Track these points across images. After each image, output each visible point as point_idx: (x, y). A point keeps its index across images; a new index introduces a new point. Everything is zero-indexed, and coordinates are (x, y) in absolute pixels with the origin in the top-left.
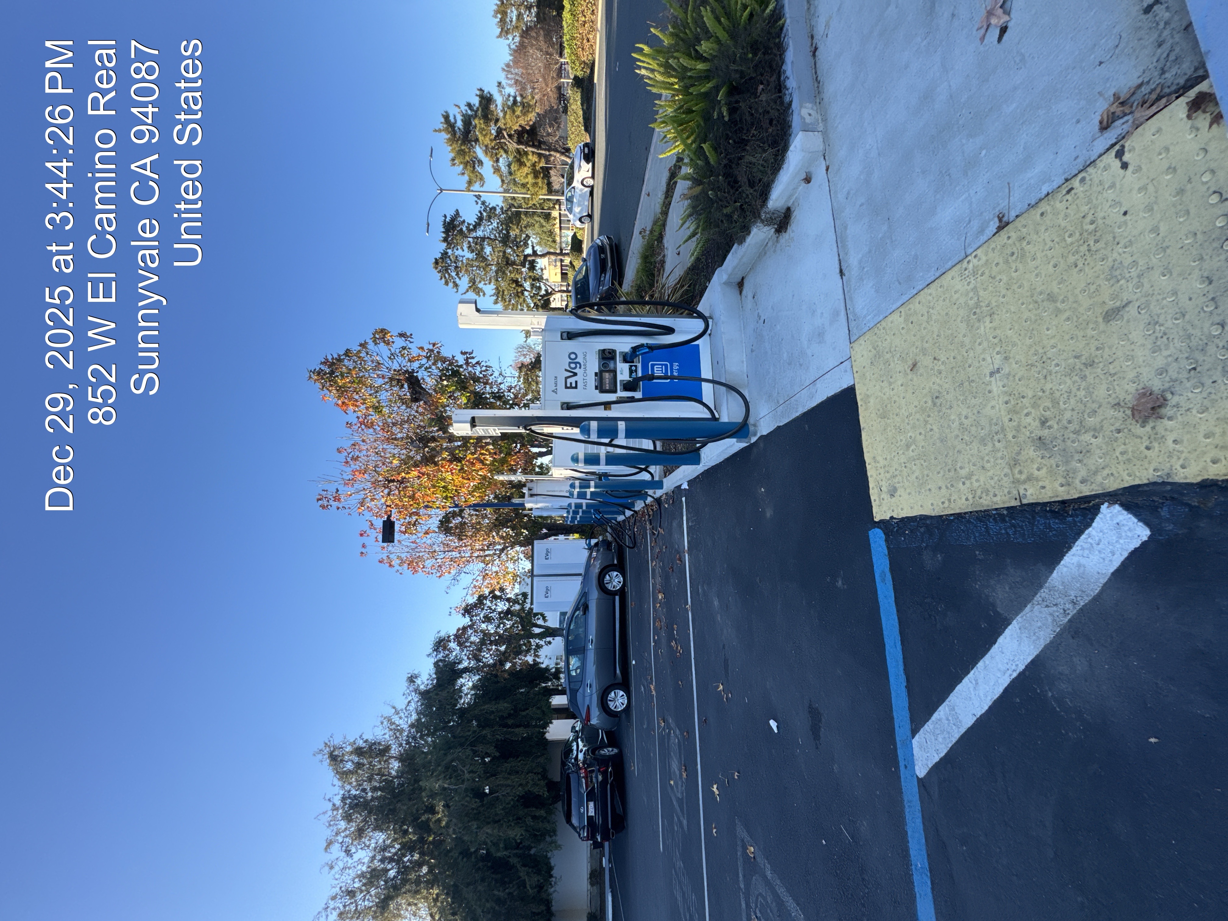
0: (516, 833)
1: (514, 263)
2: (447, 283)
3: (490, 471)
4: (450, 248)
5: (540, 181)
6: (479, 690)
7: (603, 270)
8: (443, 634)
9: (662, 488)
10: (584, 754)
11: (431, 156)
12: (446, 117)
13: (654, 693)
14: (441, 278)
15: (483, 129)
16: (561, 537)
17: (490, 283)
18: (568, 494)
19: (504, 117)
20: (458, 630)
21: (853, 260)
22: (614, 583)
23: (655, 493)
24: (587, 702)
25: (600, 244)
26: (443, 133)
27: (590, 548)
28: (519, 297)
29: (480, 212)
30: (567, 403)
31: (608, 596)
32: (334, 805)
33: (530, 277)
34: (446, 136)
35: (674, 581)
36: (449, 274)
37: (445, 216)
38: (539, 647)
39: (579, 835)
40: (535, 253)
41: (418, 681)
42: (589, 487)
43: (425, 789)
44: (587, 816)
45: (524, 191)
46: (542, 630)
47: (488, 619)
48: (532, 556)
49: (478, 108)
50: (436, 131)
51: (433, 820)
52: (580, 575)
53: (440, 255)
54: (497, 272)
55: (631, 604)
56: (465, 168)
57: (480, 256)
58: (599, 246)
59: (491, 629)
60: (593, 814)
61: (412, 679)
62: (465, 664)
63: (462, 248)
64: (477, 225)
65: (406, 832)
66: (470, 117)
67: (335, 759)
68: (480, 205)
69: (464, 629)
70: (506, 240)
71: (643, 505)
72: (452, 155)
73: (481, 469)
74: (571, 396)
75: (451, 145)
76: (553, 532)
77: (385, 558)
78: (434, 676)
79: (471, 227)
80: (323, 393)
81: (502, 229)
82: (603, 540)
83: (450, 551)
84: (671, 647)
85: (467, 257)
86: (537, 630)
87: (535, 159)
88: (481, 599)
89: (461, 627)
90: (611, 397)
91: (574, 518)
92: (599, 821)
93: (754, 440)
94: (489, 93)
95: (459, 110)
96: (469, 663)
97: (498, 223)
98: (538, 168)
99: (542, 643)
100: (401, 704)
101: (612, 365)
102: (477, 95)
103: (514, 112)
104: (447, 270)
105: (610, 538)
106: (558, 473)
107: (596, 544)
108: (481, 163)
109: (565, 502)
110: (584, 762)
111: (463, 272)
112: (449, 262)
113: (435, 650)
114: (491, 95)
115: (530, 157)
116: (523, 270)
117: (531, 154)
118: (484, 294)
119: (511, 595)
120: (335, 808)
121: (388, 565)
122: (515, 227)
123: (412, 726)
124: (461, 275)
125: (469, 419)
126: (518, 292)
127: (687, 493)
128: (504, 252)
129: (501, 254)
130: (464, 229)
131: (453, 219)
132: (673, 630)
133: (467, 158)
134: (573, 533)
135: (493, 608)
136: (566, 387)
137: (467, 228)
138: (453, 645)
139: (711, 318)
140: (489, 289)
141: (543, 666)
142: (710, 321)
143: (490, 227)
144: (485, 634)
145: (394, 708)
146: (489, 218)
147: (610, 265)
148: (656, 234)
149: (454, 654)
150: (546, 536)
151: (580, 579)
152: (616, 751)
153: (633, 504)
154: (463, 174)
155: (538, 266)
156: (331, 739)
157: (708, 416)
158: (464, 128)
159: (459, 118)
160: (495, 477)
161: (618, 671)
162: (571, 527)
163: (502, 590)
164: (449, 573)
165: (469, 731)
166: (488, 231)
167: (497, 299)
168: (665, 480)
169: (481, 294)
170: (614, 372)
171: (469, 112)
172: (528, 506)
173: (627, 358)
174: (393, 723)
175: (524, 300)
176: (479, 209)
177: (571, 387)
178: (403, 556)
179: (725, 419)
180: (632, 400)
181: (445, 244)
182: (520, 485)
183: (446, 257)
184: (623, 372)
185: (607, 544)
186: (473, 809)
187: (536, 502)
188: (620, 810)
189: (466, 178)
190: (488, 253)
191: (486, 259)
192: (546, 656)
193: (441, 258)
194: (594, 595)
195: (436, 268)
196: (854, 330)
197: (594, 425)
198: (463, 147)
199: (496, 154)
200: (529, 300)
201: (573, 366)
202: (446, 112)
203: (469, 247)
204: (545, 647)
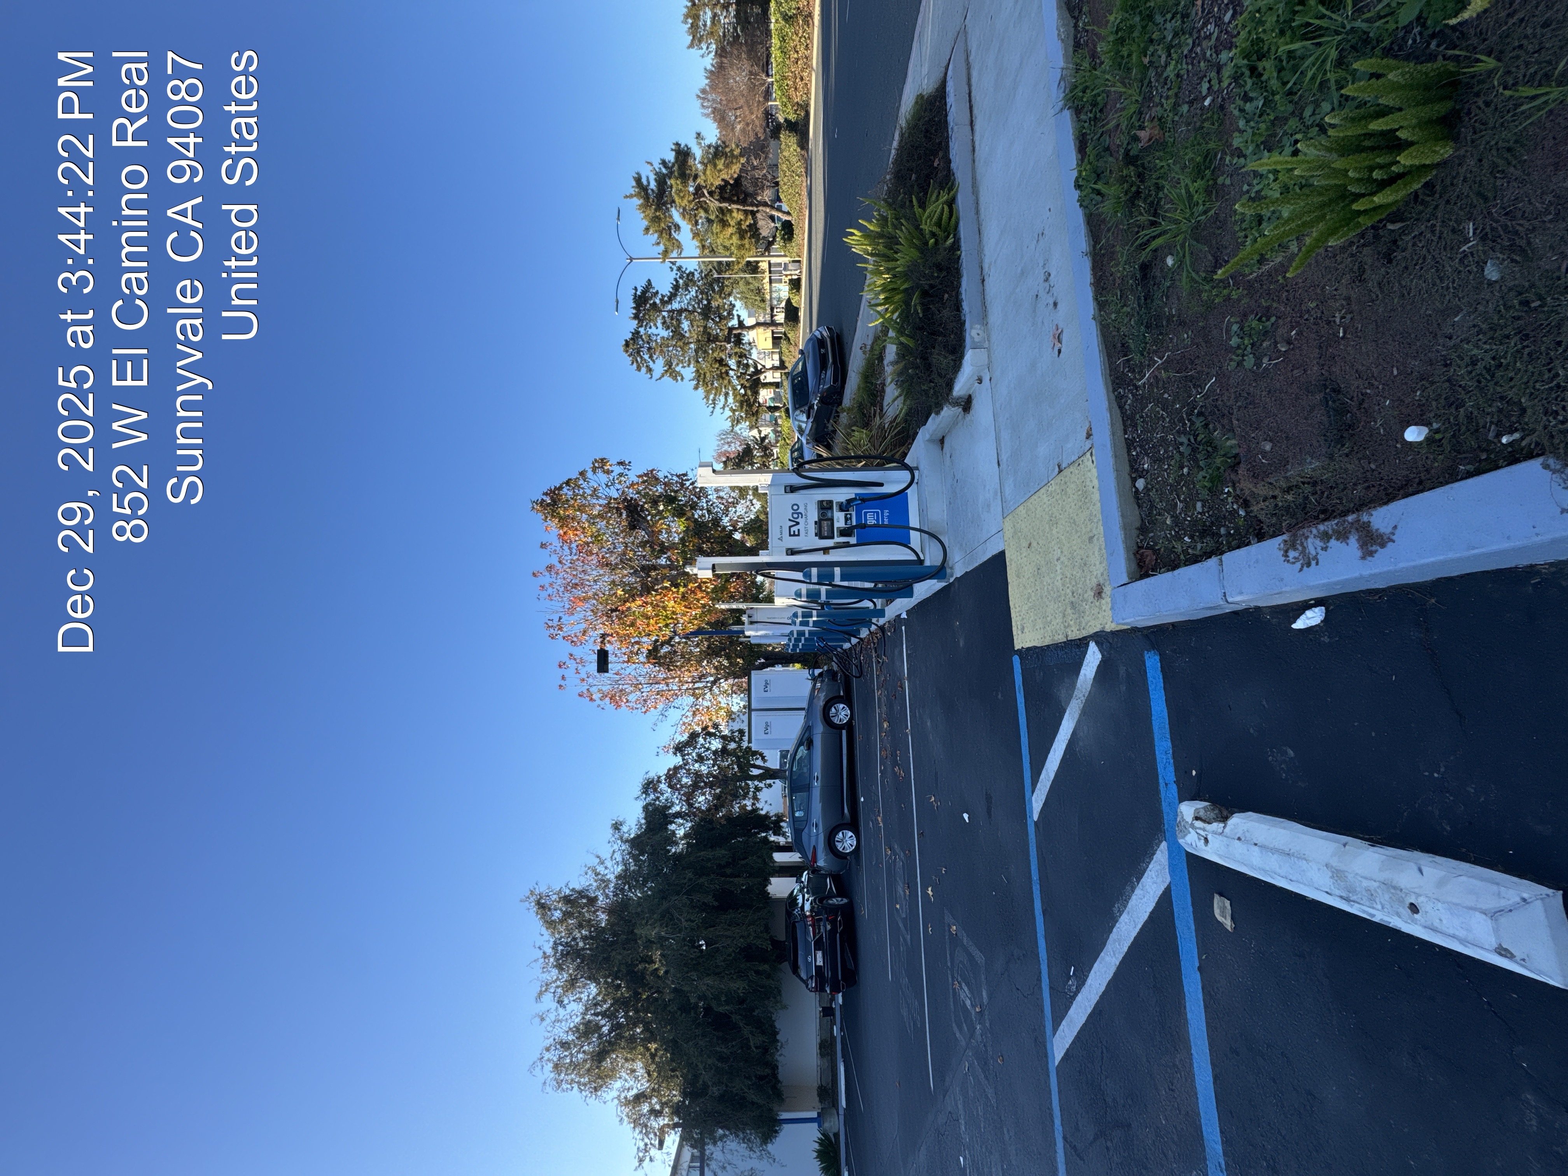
0: (738, 986)
1: (716, 338)
2: (639, 369)
3: (713, 599)
4: (641, 326)
5: (746, 241)
6: (691, 838)
7: (823, 366)
8: (652, 775)
9: (884, 616)
10: (811, 903)
11: (618, 219)
12: (638, 180)
13: (881, 825)
14: (633, 363)
15: (680, 191)
16: (779, 668)
17: (689, 366)
18: (790, 621)
19: (704, 173)
20: (669, 770)
21: (1004, 458)
22: (841, 717)
23: (878, 621)
24: (813, 843)
25: (819, 337)
26: (635, 199)
27: (814, 679)
28: (723, 379)
29: (676, 280)
30: (791, 549)
31: (835, 731)
32: (544, 953)
33: (736, 353)
34: (638, 201)
35: (897, 708)
36: (641, 357)
37: (636, 289)
38: (757, 789)
39: (807, 987)
40: (741, 324)
41: (625, 829)
42: (811, 616)
43: (641, 937)
44: (816, 966)
45: (728, 254)
46: (761, 771)
47: (700, 759)
48: (749, 690)
49: (673, 165)
50: (626, 197)
51: (650, 970)
52: (803, 709)
53: (630, 336)
54: (696, 351)
55: (858, 738)
56: (660, 236)
57: (678, 334)
58: (818, 339)
59: (704, 769)
60: (821, 964)
61: (617, 827)
62: (676, 809)
63: (655, 325)
64: (673, 296)
65: (619, 987)
66: (664, 175)
67: (542, 907)
68: (675, 272)
69: (676, 769)
70: (706, 312)
71: (868, 632)
72: (646, 223)
73: (703, 597)
74: (794, 543)
75: (644, 212)
76: (771, 661)
77: (585, 692)
78: (643, 821)
79: (666, 299)
80: (546, 524)
81: (702, 299)
82: (828, 671)
83: (656, 683)
84: (895, 773)
85: (661, 335)
86: (755, 772)
87: (741, 216)
88: (694, 736)
89: (672, 767)
90: (829, 543)
91: (795, 646)
92: (828, 974)
93: (952, 580)
94: (686, 146)
95: (651, 168)
96: (681, 808)
97: (697, 291)
98: (743, 227)
99: (761, 785)
100: (606, 854)
101: (829, 515)
102: (672, 150)
103: (715, 166)
104: (638, 352)
105: (835, 667)
106: (780, 602)
107: (821, 675)
108: (678, 227)
109: (787, 630)
110: (811, 911)
111: (657, 353)
112: (641, 342)
113: (643, 793)
114: (688, 149)
115: (735, 214)
116: (728, 346)
117: (735, 211)
118: (682, 379)
119: (726, 732)
120: (545, 956)
121: (588, 699)
122: (718, 296)
123: (618, 877)
124: (655, 357)
125: (711, 566)
126: (721, 373)
127: (906, 622)
128: (705, 327)
129: (701, 329)
130: (658, 301)
131: (644, 292)
132: (897, 756)
133: (663, 225)
134: (793, 663)
135: (707, 746)
136: (790, 535)
137: (662, 300)
138: (663, 786)
139: (917, 468)
140: (689, 372)
141: (763, 812)
142: (916, 473)
143: (688, 297)
144: (698, 775)
145: (598, 857)
146: (686, 285)
147: (831, 360)
148: (877, 352)
149: (665, 795)
150: (762, 667)
151: (803, 713)
152: (845, 901)
153: (858, 632)
154: (658, 244)
155: (745, 340)
156: (536, 886)
157: (914, 558)
158: (659, 189)
159: (652, 177)
160: (717, 606)
161: (846, 811)
162: (792, 655)
163: (716, 726)
164: (656, 708)
165: (685, 878)
166: (686, 302)
167: (698, 383)
168: (886, 608)
169: (679, 378)
170: (832, 520)
171: (664, 171)
172: (747, 633)
173: (843, 507)
174: (597, 874)
175: (730, 382)
176: (675, 276)
177: (794, 535)
178: (604, 688)
179: (927, 563)
180: (847, 545)
181: (636, 322)
182: (741, 612)
183: (637, 338)
184: (839, 520)
185: (832, 674)
186: (692, 959)
187: (757, 630)
188: (851, 965)
189: (661, 248)
190: (686, 329)
191: (684, 336)
192: (766, 802)
193: (632, 339)
194: (819, 729)
195: (627, 351)
196: (1005, 510)
197: (814, 571)
198: (658, 214)
199: (695, 215)
200: (735, 382)
201: (795, 516)
202: (638, 174)
203: (664, 323)
204: (765, 790)
